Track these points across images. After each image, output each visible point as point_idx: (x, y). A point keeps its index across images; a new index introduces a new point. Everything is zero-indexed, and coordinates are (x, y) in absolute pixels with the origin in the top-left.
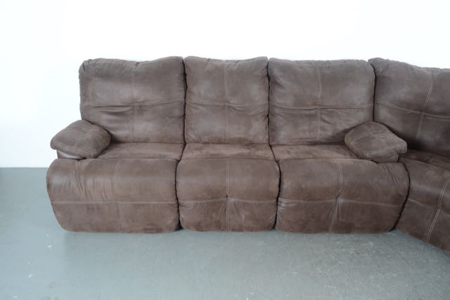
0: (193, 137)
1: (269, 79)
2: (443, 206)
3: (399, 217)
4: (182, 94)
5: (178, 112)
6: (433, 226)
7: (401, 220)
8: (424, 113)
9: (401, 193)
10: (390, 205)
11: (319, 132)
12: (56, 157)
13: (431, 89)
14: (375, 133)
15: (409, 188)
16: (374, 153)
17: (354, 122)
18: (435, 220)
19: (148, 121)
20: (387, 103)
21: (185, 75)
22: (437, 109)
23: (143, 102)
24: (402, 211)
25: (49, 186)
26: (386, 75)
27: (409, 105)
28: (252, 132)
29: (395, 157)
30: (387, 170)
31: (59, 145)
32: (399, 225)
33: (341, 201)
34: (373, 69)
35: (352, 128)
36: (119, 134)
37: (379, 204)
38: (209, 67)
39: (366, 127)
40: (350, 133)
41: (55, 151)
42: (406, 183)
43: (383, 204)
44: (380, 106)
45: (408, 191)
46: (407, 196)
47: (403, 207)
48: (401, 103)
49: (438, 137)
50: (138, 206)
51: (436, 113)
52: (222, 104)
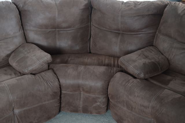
2: (83, 90)
3: (61, 104)
6: (81, 103)
7: (62, 105)
8: (57, 30)
9: (56, 91)
10: (51, 101)
13: (57, 13)
14: (28, 53)
15: (60, 85)
16: (30, 68)
17: (12, 48)
18: (82, 99)
20: (32, 28)
22: (64, 25)
24: (61, 100)
26: (26, 9)
27: (46, 27)
29: (46, 66)
30: (42, 79)
32: (62, 109)
33: (17, 111)
34: (15, 6)
35: (12, 53)
37: (44, 103)
39: (21, 49)
40: (11, 57)
42: (57, 83)
43: (47, 102)
44: (28, 31)
45: (60, 88)
46: (61, 91)
47: (61, 98)
48: (41, 26)
49: (70, 43)
51: (64, 28)
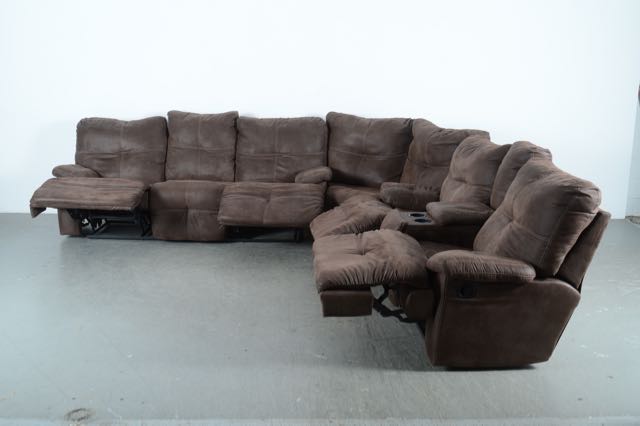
0: (172, 175)
1: (237, 132)
11: (275, 174)
23: (129, 151)
28: (219, 171)
38: (186, 119)
52: (196, 148)
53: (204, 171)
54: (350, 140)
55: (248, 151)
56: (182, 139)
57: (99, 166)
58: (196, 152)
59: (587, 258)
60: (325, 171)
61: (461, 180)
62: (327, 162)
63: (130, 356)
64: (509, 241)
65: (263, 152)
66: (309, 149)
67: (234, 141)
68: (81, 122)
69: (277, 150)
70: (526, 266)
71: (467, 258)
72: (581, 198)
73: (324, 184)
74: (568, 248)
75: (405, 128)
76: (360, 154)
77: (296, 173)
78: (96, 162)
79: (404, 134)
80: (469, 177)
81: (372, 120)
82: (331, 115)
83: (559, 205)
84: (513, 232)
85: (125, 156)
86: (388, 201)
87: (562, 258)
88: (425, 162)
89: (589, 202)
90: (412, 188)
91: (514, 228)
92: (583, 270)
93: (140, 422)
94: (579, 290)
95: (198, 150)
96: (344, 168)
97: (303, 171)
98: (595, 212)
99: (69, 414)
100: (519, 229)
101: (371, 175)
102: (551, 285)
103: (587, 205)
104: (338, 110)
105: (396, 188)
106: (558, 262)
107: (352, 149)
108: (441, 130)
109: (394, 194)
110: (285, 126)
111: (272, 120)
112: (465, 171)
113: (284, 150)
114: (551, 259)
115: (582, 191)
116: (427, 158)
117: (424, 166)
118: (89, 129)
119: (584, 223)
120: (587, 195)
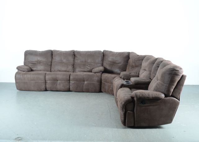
0: (53, 70)
1: (75, 56)
4: (51, 59)
5: (50, 64)
11: (86, 69)
12: (17, 71)
19: (42, 65)
20: (106, 61)
21: (52, 54)
22: (117, 62)
23: (41, 61)
25: (15, 76)
26: (106, 54)
28: (68, 69)
31: (19, 68)
36: (34, 69)
38: (58, 52)
41: (17, 70)
43: (95, 83)
44: (104, 62)
50: (36, 82)
53: (64, 69)
54: (110, 59)
55: (78, 61)
56: (57, 59)
57: (31, 65)
58: (61, 63)
59: (180, 90)
60: (101, 68)
61: (145, 70)
62: (102, 65)
63: (36, 123)
64: (156, 86)
65: (82, 62)
66: (97, 61)
67: (73, 60)
68: (26, 51)
69: (87, 61)
70: (161, 93)
71: (143, 92)
72: (176, 71)
73: (101, 72)
74: (174, 87)
75: (127, 55)
76: (113, 63)
77: (93, 69)
78: (30, 64)
79: (127, 57)
80: (147, 69)
81: (117, 52)
82: (104, 51)
83: (169, 74)
84: (157, 83)
85: (39, 62)
86: (122, 77)
87: (172, 90)
88: (133, 66)
89: (179, 72)
90: (130, 73)
91: (158, 82)
92: (179, 93)
93: (36, 141)
94: (179, 100)
95: (61, 62)
96: (108, 68)
97: (95, 68)
98: (181, 75)
99: (16, 139)
100: (159, 83)
101: (117, 70)
102: (170, 99)
103: (178, 73)
104: (107, 49)
105: (125, 73)
106: (171, 92)
107: (111, 62)
108: (138, 55)
109: (124, 75)
110: (89, 53)
111: (85, 51)
112: (146, 67)
113: (89, 61)
114: (169, 91)
115: (176, 69)
116: (134, 64)
117: (133, 67)
118: (28, 54)
119: (178, 79)
120: (177, 70)
